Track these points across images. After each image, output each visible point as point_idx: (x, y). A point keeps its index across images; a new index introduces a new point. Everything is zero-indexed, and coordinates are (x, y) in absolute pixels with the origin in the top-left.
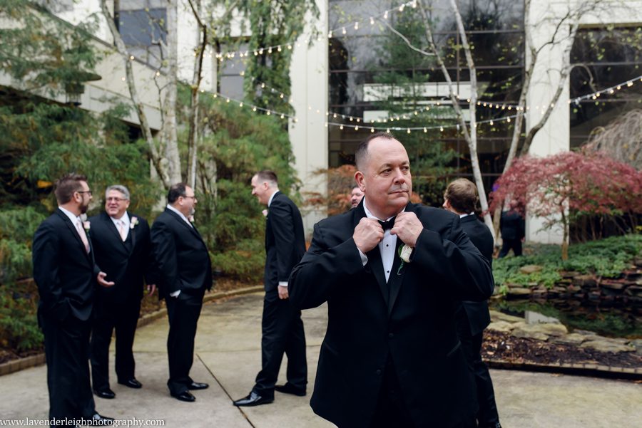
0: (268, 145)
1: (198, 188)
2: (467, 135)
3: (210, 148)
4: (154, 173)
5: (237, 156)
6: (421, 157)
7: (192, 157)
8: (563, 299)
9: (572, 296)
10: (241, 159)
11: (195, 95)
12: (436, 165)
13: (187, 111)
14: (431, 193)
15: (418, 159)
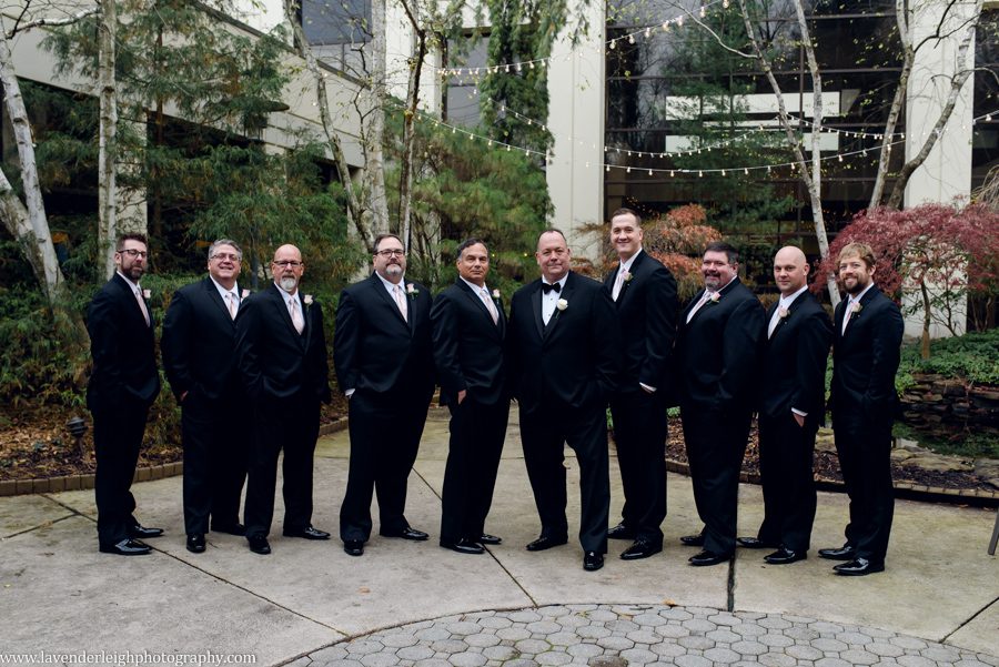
0: (512, 191)
1: (414, 251)
2: (806, 175)
3: (430, 195)
4: (352, 230)
5: (467, 207)
6: (740, 207)
7: (405, 209)
8: (916, 412)
9: (930, 408)
10: (472, 211)
11: (409, 124)
12: (763, 218)
13: (399, 143)
14: (754, 260)
15: (734, 210)
